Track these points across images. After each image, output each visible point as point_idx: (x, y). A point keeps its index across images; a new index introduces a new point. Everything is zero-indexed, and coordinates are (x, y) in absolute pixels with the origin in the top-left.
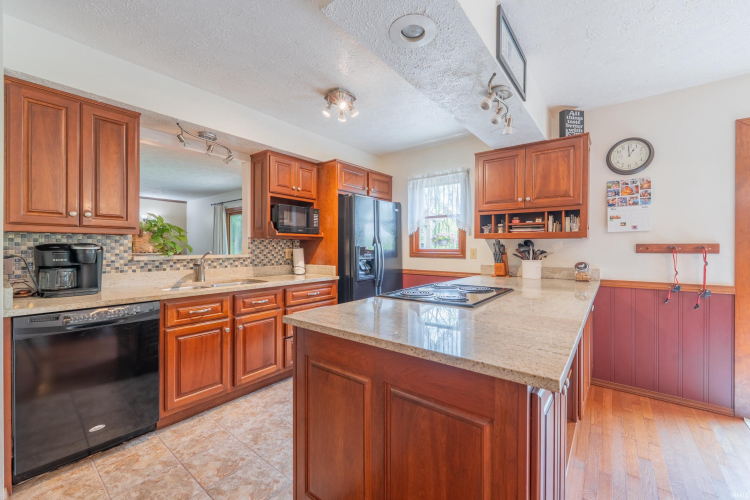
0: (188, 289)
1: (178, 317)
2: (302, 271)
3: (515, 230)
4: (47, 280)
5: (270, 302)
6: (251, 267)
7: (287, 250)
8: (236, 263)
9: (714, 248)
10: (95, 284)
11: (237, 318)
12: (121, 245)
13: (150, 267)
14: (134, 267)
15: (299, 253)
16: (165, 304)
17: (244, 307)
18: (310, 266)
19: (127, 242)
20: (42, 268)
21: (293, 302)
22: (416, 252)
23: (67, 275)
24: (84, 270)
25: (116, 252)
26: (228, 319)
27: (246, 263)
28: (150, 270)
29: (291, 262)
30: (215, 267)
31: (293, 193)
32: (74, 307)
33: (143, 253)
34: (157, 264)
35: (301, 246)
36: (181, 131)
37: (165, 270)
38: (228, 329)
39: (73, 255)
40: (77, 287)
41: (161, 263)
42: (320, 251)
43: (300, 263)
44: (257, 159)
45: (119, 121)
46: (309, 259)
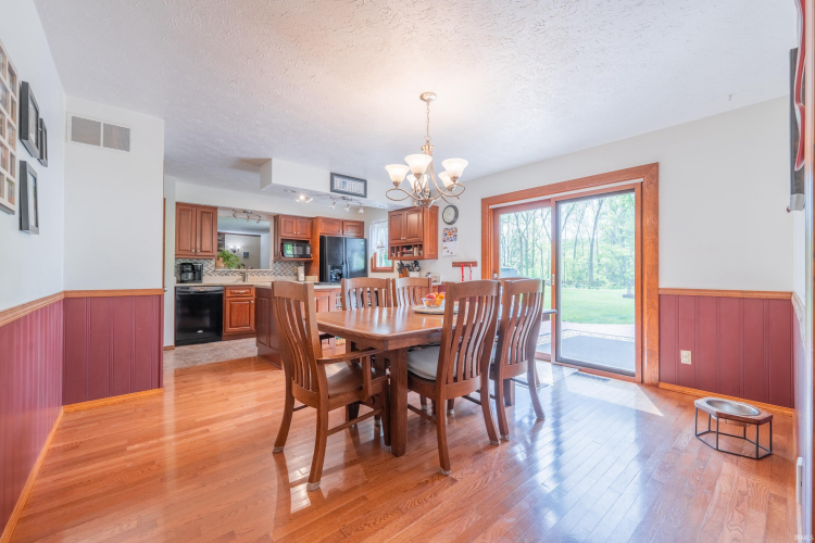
0: (241, 283)
1: (232, 294)
2: (303, 279)
3: (405, 255)
4: (184, 277)
6: (273, 276)
7: (294, 268)
8: (265, 274)
9: (475, 264)
10: (200, 279)
12: (210, 264)
13: (222, 274)
14: (216, 274)
15: (301, 270)
16: (225, 287)
18: (306, 276)
19: (213, 262)
20: (182, 272)
22: (375, 270)
23: (190, 275)
24: (197, 273)
25: (208, 266)
27: (271, 274)
29: (296, 275)
30: (253, 275)
31: (294, 236)
32: (194, 287)
33: (220, 267)
36: (235, 211)
37: (229, 275)
39: (193, 267)
40: (194, 280)
41: (227, 272)
43: (302, 275)
44: (276, 218)
45: (210, 212)
46: (307, 273)
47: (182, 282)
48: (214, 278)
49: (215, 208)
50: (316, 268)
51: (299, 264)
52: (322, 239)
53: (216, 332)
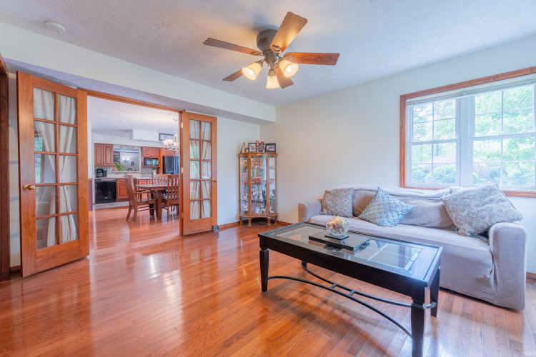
4: (99, 175)
10: (106, 176)
15: (155, 172)
16: (117, 179)
19: (112, 169)
20: (98, 173)
23: (101, 174)
24: (104, 173)
25: (109, 170)
29: (153, 174)
32: (104, 179)
33: (115, 171)
36: (121, 146)
39: (102, 171)
40: (103, 176)
43: (155, 174)
44: (142, 148)
45: (110, 146)
46: (158, 173)
47: (97, 177)
48: (112, 176)
49: (112, 145)
50: (161, 171)
51: (154, 169)
52: (164, 157)
53: (114, 199)
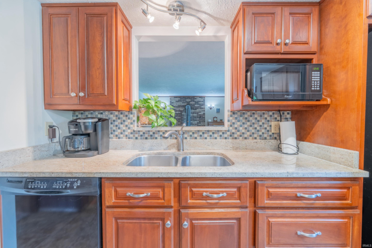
1: (117, 197)
2: (293, 150)
5: (230, 196)
6: (230, 140)
7: (273, 123)
8: (216, 135)
11: (183, 211)
12: (129, 119)
13: (146, 135)
14: (137, 136)
17: (192, 198)
18: (304, 145)
21: (267, 202)
26: (171, 210)
27: (225, 136)
28: (146, 138)
30: (196, 138)
31: (278, 49)
34: (151, 133)
35: (292, 119)
37: (156, 138)
38: (169, 224)
41: (154, 133)
42: (322, 125)
